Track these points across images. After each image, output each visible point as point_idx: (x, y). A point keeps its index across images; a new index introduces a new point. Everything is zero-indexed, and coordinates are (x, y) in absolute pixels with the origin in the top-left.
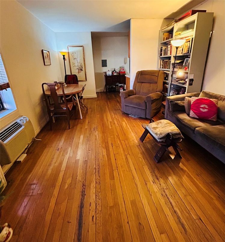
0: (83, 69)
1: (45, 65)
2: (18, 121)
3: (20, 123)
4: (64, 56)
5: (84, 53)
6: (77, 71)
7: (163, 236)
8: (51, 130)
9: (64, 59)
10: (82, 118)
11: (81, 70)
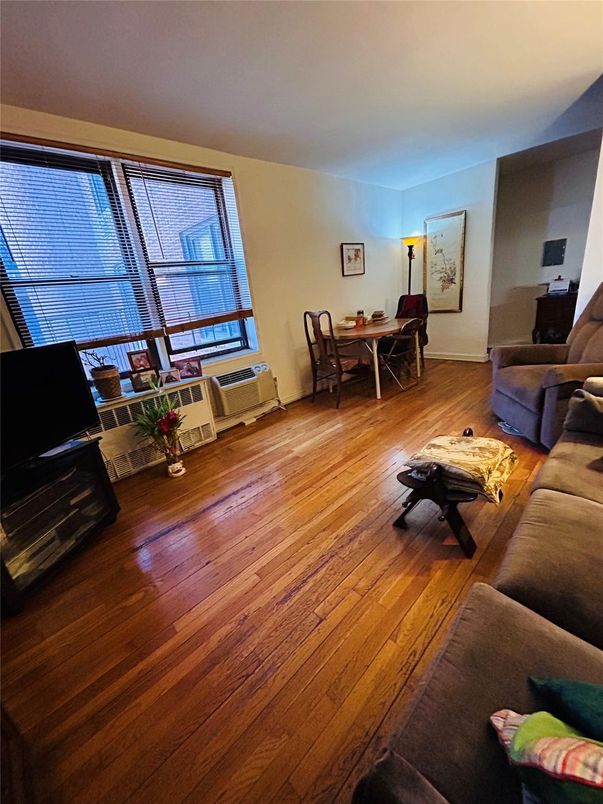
0: (457, 279)
1: (343, 275)
2: (253, 368)
3: (255, 371)
4: (411, 247)
5: (465, 233)
6: (441, 283)
7: (256, 577)
8: (313, 402)
9: (410, 255)
10: (379, 397)
11: (451, 281)
